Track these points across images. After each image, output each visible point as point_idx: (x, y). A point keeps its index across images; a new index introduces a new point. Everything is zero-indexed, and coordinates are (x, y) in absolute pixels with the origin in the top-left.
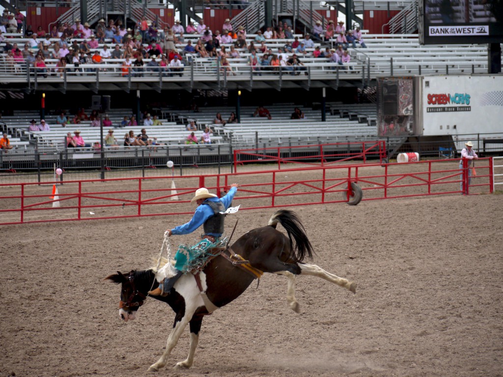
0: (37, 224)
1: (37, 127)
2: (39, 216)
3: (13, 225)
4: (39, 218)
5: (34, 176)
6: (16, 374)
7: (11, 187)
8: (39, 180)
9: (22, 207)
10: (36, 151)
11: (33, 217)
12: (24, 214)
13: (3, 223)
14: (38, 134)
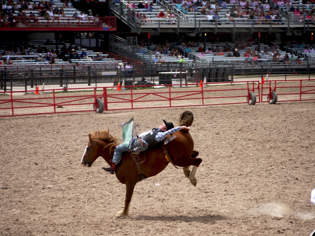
0: (308, 101)
1: (308, 50)
2: (309, 97)
3: (296, 101)
4: (309, 98)
5: (306, 76)
6: (299, 179)
7: (294, 82)
8: (309, 78)
9: (301, 92)
10: (308, 63)
11: (306, 97)
12: (302, 96)
13: (290, 100)
14: (309, 54)
